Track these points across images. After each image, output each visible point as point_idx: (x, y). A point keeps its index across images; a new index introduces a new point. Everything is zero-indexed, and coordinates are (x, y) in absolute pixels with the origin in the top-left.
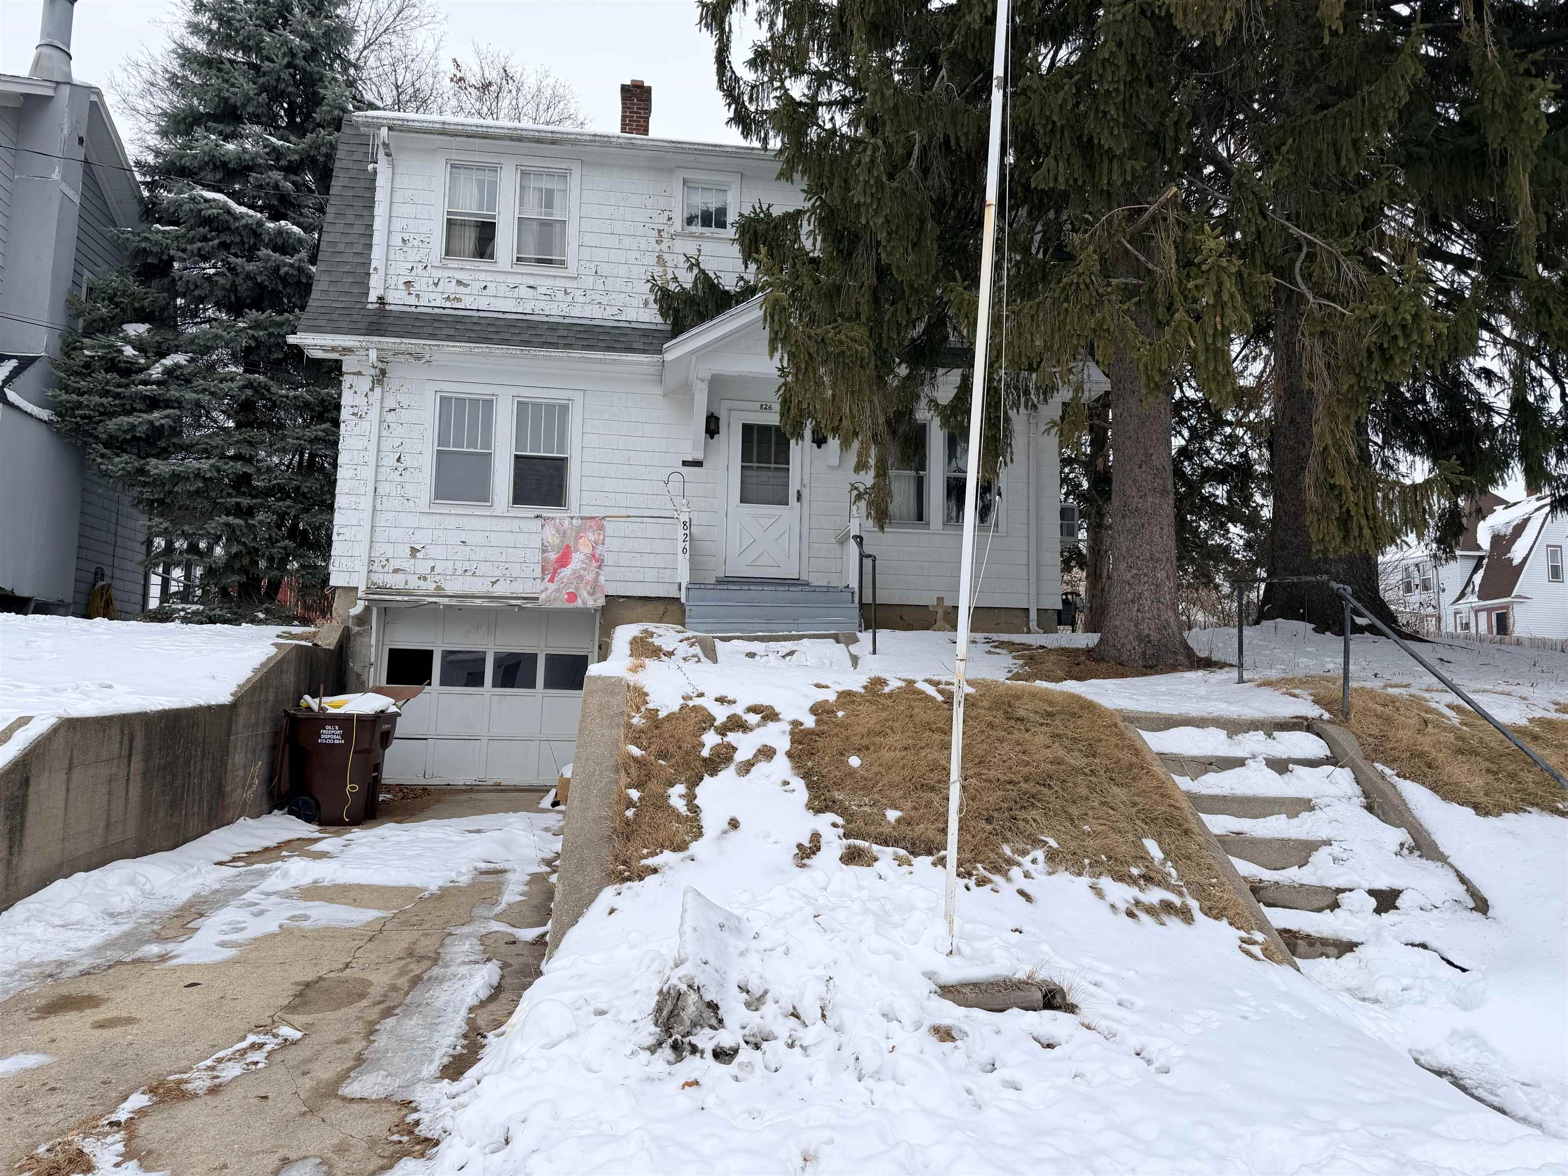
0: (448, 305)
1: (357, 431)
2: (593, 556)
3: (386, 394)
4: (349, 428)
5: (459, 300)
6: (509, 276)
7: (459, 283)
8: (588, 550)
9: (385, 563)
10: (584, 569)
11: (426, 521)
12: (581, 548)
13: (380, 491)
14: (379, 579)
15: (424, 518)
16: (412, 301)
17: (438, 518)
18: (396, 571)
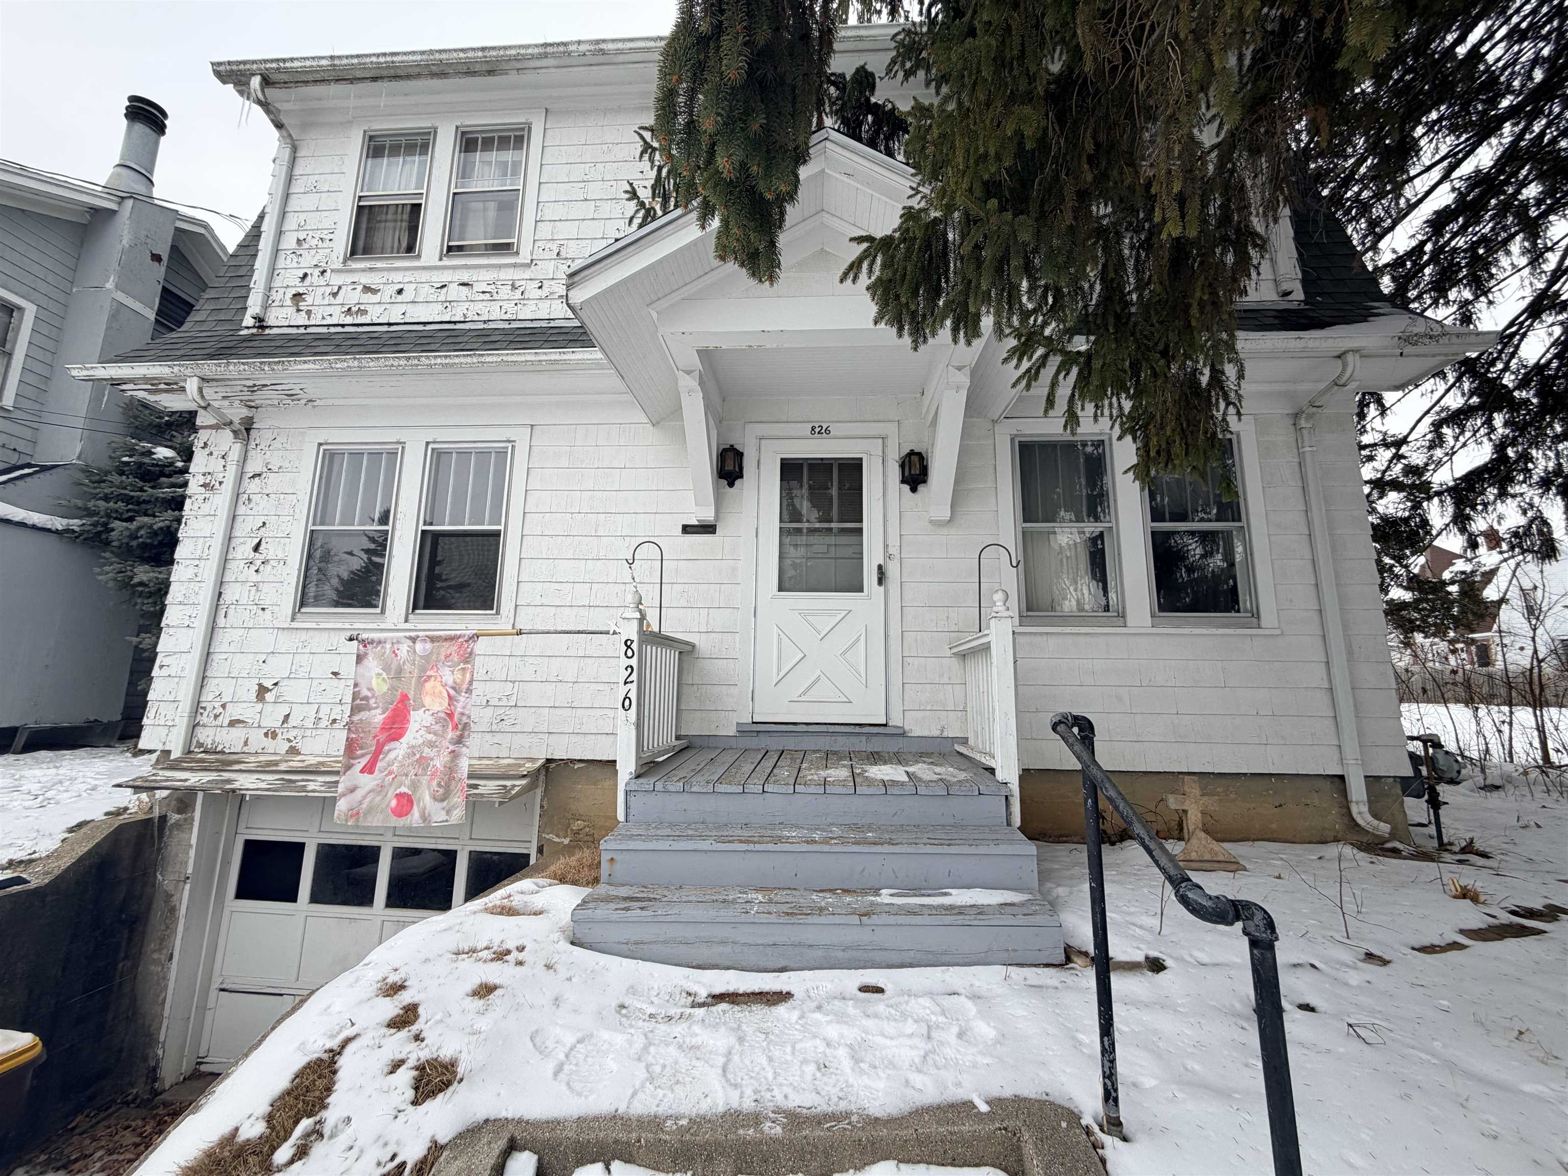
0: (349, 320)
1: (206, 508)
2: (450, 715)
3: (251, 453)
4: (195, 507)
5: (364, 312)
6: (435, 273)
7: (367, 289)
8: (439, 705)
9: (217, 711)
10: (432, 745)
11: (286, 642)
12: (427, 700)
13: (228, 597)
14: (205, 736)
15: (282, 636)
16: (301, 319)
17: (303, 635)
18: (233, 723)
